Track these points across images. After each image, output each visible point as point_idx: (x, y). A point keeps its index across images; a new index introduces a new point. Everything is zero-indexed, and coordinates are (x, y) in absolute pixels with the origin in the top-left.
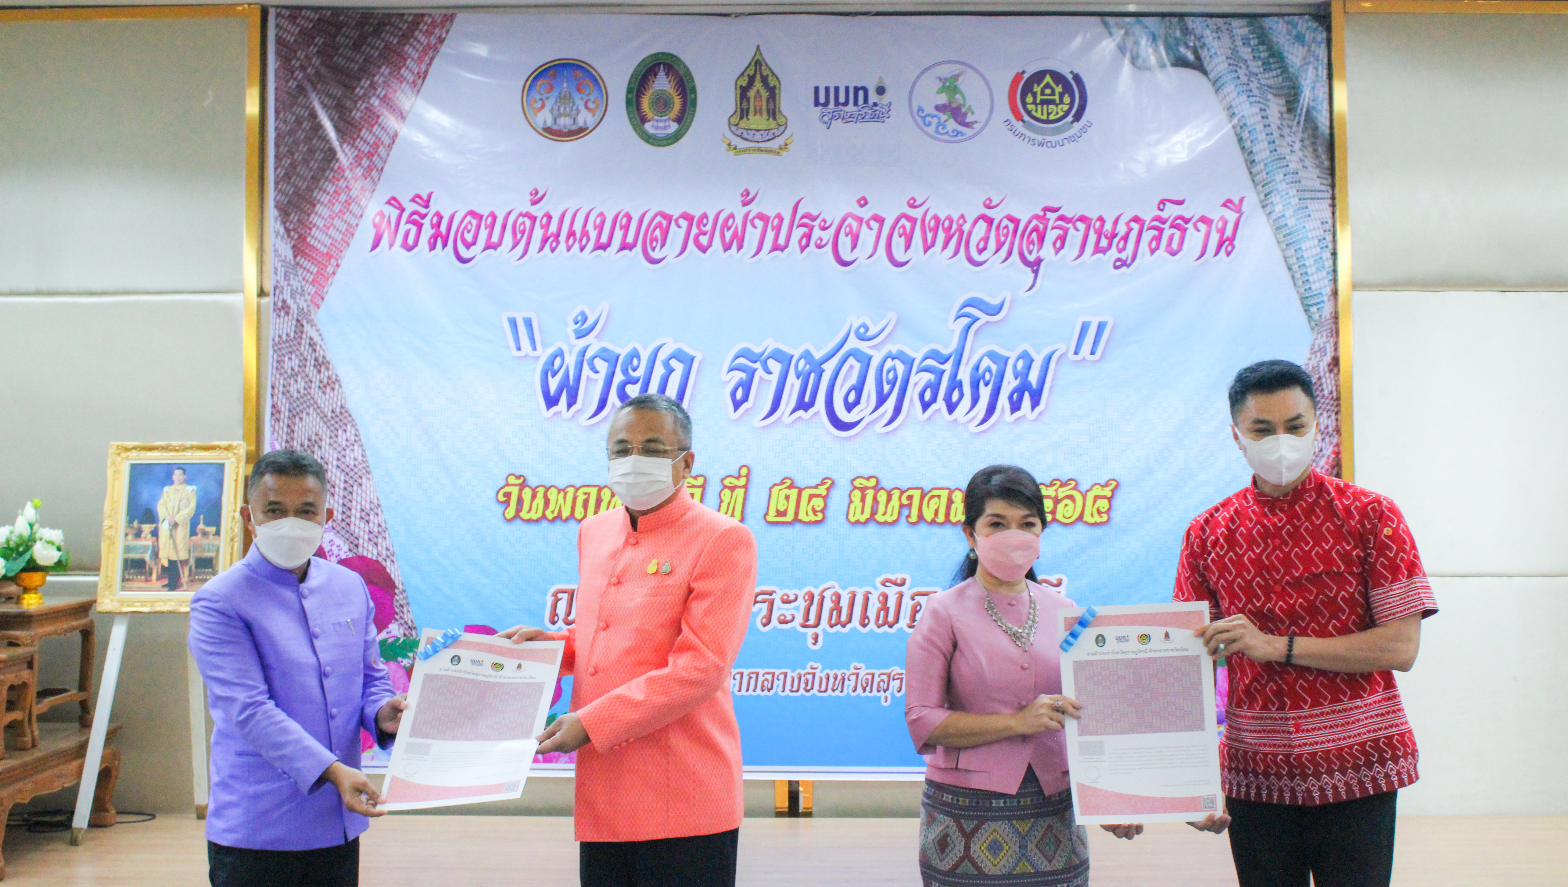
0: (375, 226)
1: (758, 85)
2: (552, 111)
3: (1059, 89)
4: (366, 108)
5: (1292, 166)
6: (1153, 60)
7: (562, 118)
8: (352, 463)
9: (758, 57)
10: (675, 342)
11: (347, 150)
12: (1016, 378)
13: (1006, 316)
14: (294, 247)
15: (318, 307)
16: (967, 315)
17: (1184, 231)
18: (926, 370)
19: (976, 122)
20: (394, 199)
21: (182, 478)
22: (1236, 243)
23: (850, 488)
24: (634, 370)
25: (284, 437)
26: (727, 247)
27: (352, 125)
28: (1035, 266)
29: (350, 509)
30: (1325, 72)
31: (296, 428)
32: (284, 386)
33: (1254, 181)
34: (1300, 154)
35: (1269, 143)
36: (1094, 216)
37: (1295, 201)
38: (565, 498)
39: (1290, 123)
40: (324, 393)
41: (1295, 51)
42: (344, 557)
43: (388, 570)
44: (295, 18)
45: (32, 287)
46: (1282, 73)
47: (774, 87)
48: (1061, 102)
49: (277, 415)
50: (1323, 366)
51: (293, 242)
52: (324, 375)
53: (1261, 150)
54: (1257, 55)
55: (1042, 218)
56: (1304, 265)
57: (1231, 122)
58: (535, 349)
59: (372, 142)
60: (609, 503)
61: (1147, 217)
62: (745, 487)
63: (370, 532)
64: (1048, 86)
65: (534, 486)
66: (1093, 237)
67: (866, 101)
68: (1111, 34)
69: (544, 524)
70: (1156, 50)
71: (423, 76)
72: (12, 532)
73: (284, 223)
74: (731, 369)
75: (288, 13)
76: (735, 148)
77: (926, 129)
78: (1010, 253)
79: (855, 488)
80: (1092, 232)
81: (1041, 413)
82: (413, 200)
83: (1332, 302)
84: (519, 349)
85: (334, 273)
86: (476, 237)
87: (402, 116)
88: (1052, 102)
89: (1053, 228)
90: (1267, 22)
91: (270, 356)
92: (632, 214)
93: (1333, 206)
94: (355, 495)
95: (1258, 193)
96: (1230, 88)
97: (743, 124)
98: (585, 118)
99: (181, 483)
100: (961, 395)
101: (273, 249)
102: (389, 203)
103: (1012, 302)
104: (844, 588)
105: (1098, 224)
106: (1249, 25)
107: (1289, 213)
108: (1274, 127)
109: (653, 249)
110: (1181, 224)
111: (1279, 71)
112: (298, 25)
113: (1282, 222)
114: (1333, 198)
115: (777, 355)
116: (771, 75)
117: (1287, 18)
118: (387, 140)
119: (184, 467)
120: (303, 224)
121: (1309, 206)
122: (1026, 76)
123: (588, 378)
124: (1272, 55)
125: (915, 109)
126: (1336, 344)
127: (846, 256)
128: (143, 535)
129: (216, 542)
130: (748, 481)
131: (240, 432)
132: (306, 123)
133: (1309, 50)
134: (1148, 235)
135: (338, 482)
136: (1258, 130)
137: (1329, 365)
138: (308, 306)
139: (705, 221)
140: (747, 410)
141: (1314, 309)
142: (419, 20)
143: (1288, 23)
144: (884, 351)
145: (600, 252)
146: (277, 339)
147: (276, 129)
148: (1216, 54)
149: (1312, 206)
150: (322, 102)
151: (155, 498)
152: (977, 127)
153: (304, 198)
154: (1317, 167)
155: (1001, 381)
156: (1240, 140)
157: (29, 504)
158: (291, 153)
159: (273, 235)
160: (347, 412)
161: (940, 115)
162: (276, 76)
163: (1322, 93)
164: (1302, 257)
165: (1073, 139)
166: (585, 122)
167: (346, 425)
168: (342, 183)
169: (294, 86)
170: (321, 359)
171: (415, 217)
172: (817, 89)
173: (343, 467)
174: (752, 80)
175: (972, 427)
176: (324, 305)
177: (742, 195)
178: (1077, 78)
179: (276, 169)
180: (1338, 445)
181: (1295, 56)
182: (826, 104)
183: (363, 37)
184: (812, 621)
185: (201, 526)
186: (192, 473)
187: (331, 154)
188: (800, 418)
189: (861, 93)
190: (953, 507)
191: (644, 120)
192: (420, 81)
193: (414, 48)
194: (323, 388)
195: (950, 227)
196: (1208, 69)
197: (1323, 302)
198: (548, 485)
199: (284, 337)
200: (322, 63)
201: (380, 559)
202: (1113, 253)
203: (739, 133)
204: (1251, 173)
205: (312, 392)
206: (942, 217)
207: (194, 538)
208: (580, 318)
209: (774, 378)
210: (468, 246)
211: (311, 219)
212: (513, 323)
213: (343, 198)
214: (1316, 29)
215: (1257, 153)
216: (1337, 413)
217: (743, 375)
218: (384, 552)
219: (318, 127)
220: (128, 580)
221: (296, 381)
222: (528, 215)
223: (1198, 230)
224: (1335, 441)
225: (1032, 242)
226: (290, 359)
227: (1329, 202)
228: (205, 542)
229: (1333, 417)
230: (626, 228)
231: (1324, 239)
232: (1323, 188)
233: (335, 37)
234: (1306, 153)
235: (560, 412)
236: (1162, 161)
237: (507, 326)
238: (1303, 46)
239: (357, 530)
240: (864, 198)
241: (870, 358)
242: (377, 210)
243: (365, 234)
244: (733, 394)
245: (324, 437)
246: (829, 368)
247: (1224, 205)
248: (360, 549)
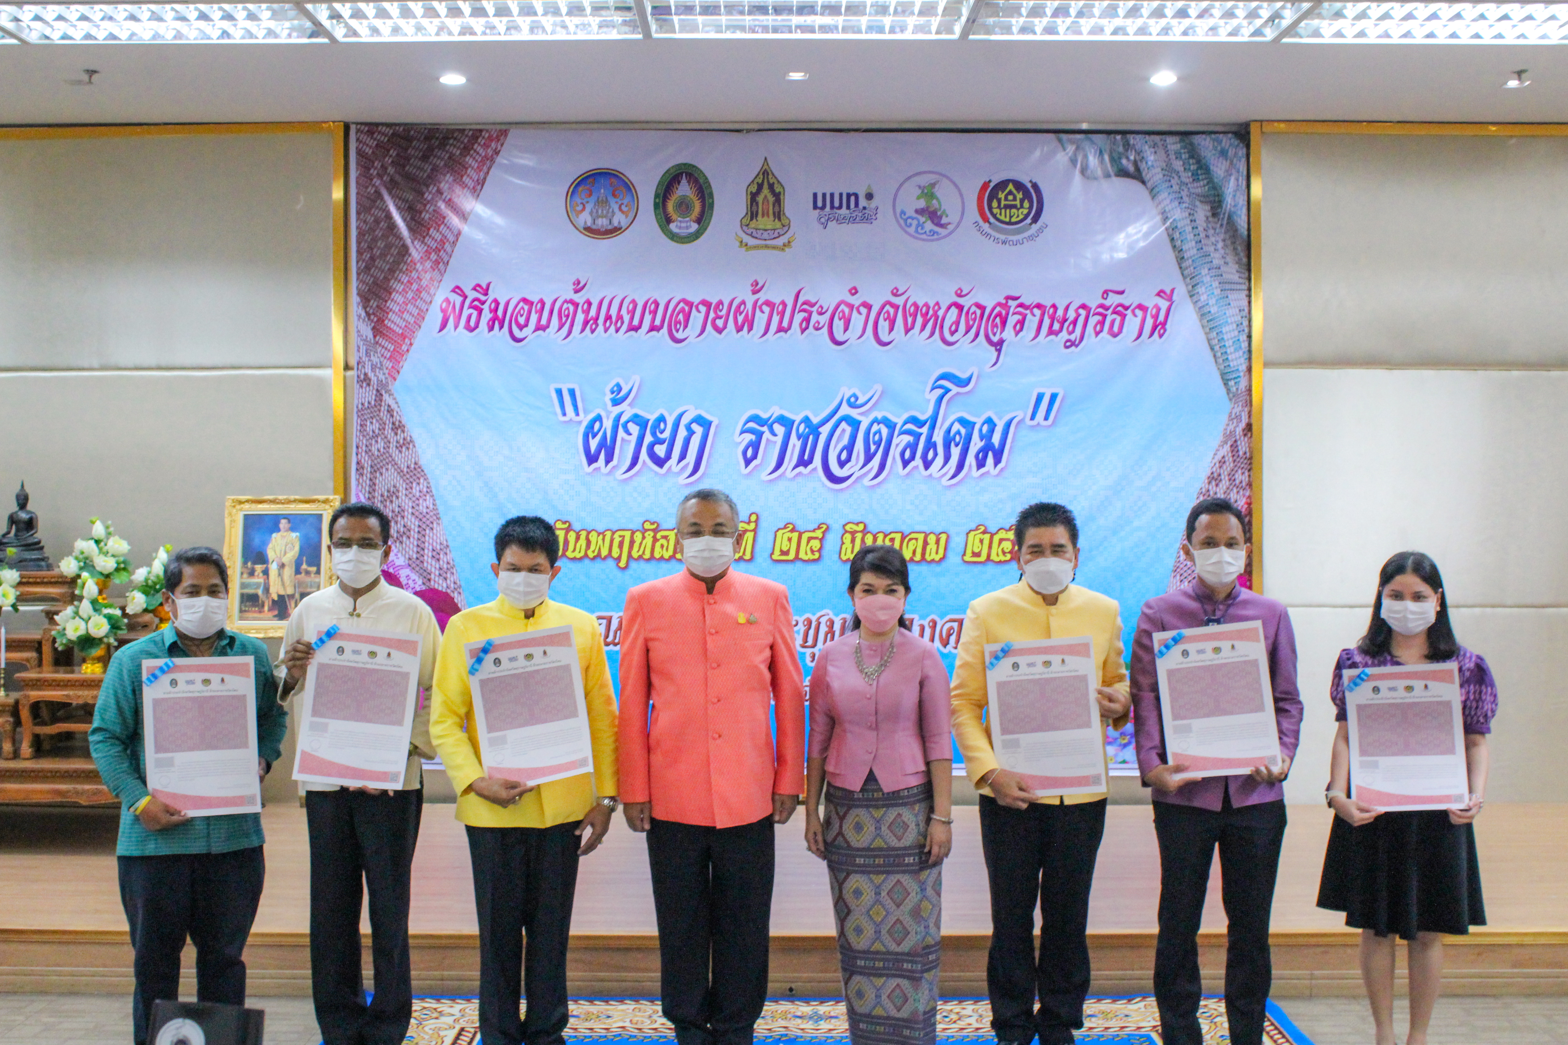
0: (442, 310)
1: (766, 191)
2: (591, 213)
3: (1020, 196)
4: (434, 211)
5: (1216, 262)
6: (1099, 172)
7: (600, 219)
8: (425, 511)
9: (766, 167)
10: (696, 409)
11: (418, 246)
12: (982, 440)
13: (974, 387)
14: (374, 328)
15: (395, 379)
16: (941, 387)
17: (1123, 316)
18: (908, 432)
19: (950, 223)
20: (458, 287)
21: (287, 526)
22: (1168, 326)
23: (842, 531)
24: (662, 432)
25: (367, 489)
26: (739, 329)
27: (422, 225)
28: (998, 345)
29: (423, 549)
30: (1244, 183)
31: (377, 481)
32: (367, 446)
33: (1183, 274)
34: (1222, 252)
35: (1196, 243)
36: (1048, 304)
37: (1217, 292)
38: (603, 540)
39: (1214, 225)
40: (401, 452)
41: (1219, 164)
42: (418, 589)
43: (456, 600)
44: (373, 133)
45: (153, 362)
46: (1208, 183)
47: (780, 193)
48: (1022, 207)
49: (361, 471)
50: (1239, 430)
51: (373, 324)
52: (400, 437)
53: (1190, 249)
54: (1187, 167)
55: (1005, 306)
56: (1224, 346)
57: (1164, 224)
58: (578, 415)
59: (439, 239)
60: (641, 544)
61: (1093, 305)
62: (755, 531)
63: (440, 569)
64: (1010, 193)
65: (578, 529)
66: (1047, 322)
67: (857, 205)
68: (1064, 149)
69: (586, 561)
70: (1102, 161)
71: (482, 183)
72: (149, 573)
73: (365, 308)
74: (742, 432)
75: (366, 129)
76: (746, 245)
77: (909, 230)
78: (977, 335)
79: (846, 532)
80: (1046, 316)
81: (1002, 470)
82: (474, 289)
83: (1247, 377)
84: (564, 414)
85: (408, 350)
86: (528, 320)
87: (464, 216)
88: (1014, 207)
89: (1014, 314)
90: (1197, 139)
91: (355, 421)
92: (659, 300)
93: (1249, 296)
94: (427, 538)
95: (1187, 285)
96: (1164, 195)
97: (753, 224)
98: (619, 219)
99: (287, 531)
100: (936, 455)
101: (356, 330)
102: (453, 291)
103: (978, 377)
104: (837, 615)
105: (1051, 310)
106: (1181, 141)
107: (1212, 302)
108: (1200, 229)
109: (677, 331)
110: (1121, 311)
111: (1205, 182)
112: (375, 139)
113: (1206, 310)
114: (1249, 289)
115: (782, 420)
116: (776, 182)
117: (1213, 136)
118: (451, 238)
119: (289, 517)
120: (381, 309)
121: (1230, 296)
122: (992, 185)
123: (623, 439)
124: (1200, 168)
125: (898, 211)
126: (1250, 413)
127: (839, 337)
128: (256, 574)
129: (317, 580)
130: (757, 525)
131: (330, 485)
132: (382, 223)
133: (1231, 163)
134: (1094, 320)
135: (413, 527)
136: (1187, 231)
137: (1243, 430)
138: (386, 378)
139: (721, 307)
140: (756, 466)
141: (1232, 383)
142: (478, 134)
143: (1214, 140)
144: (871, 417)
145: (632, 333)
146: (360, 406)
147: (357, 228)
148: (1153, 166)
149: (1232, 296)
150: (396, 205)
151: (265, 543)
152: (951, 227)
153: (380, 287)
154: (1237, 263)
155: (969, 442)
156: (1172, 240)
157: (162, 548)
158: (370, 248)
159: (356, 318)
160: (419, 467)
161: (919, 217)
162: (357, 183)
163: (1242, 200)
164: (1223, 339)
165: (1031, 238)
166: (619, 223)
167: (419, 479)
168: (414, 274)
169: (372, 191)
170: (397, 423)
171: (476, 303)
172: (815, 195)
173: (417, 514)
174: (760, 187)
175: (945, 481)
176: (399, 378)
177: (752, 285)
178: (1035, 186)
179: (358, 262)
180: (1249, 497)
181: (1219, 169)
182: (823, 207)
183: (431, 149)
184: (810, 643)
185: (304, 566)
186: (295, 522)
187: (404, 251)
188: (799, 474)
189: (853, 199)
190: (928, 548)
191: (669, 220)
192: (479, 187)
193: (474, 158)
194: (399, 447)
195: (927, 313)
196: (1146, 178)
197: (1239, 377)
198: (589, 529)
199: (366, 404)
200: (396, 172)
201: (449, 591)
202: (1064, 335)
203: (749, 232)
204: (1181, 268)
205: (391, 451)
206: (921, 304)
207: (298, 576)
208: (615, 389)
209: (779, 440)
210: (521, 327)
211: (388, 305)
212: (559, 392)
213: (415, 286)
214: (1237, 146)
215: (1186, 251)
216: (1249, 470)
217: (753, 437)
218: (452, 585)
219: (392, 226)
220: (245, 611)
221: (377, 442)
222: (571, 302)
223: (1135, 316)
224: (1248, 494)
225: (996, 326)
226: (372, 423)
227: (1246, 292)
228: (308, 579)
229: (1247, 474)
230: (654, 313)
231: (1242, 324)
232: (1241, 281)
233: (407, 150)
234: (1227, 251)
235: (599, 468)
236: (1105, 257)
237: (554, 395)
238: (1226, 160)
239: (429, 567)
240: (855, 288)
241: (859, 423)
242: (443, 298)
243: (434, 317)
244: (745, 453)
245: (401, 489)
246: (825, 431)
247: (1158, 294)
248: (432, 583)
